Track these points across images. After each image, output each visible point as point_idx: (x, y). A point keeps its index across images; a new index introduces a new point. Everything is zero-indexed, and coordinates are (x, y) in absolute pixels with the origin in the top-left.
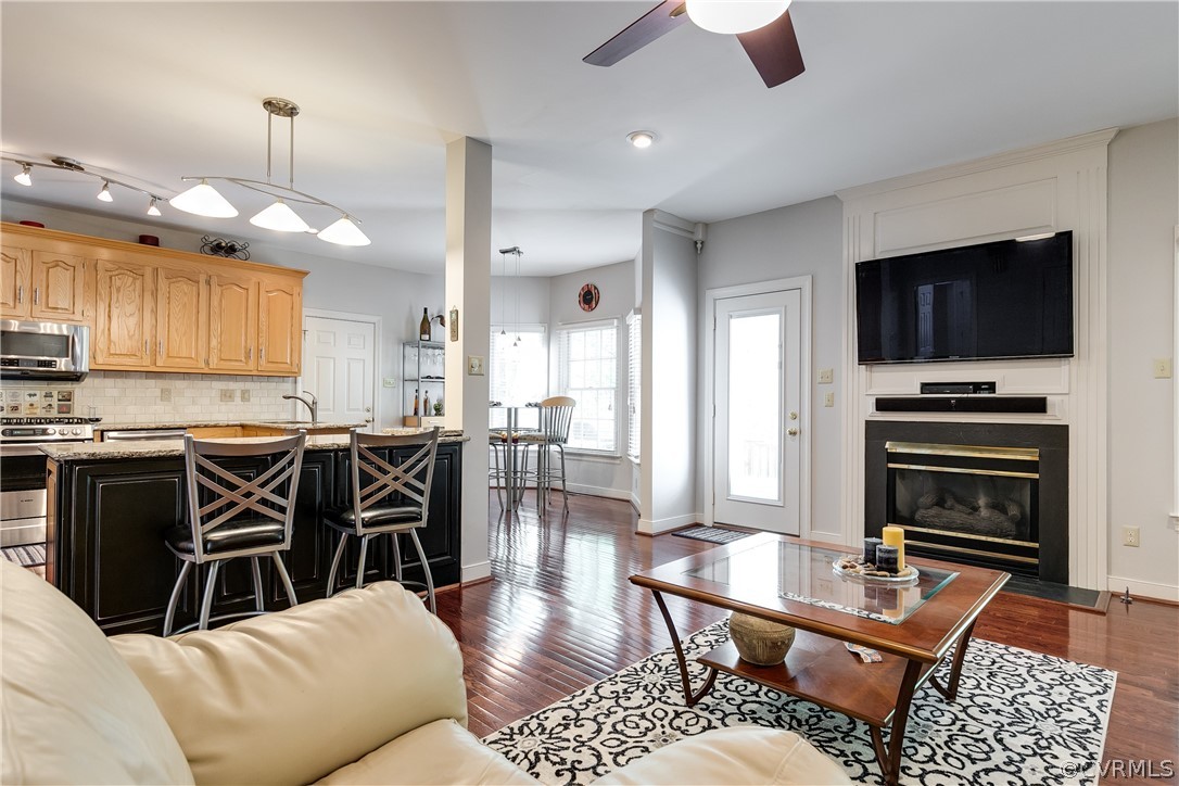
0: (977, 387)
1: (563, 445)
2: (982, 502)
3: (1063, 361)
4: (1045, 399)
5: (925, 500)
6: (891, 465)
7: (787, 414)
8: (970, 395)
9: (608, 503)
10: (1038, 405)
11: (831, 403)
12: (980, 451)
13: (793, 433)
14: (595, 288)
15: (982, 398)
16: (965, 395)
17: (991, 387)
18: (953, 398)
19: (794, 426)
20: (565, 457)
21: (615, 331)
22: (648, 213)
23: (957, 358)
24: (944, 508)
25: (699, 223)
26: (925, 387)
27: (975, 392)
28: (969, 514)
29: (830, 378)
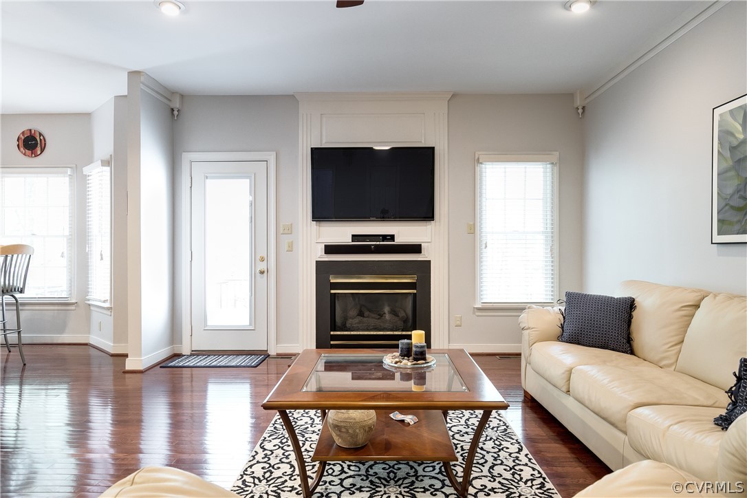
0: (384, 237)
1: (18, 295)
2: (387, 309)
3: (428, 223)
4: (421, 245)
5: (353, 313)
6: (333, 291)
7: (257, 258)
8: (381, 243)
9: (61, 350)
10: (416, 249)
11: (291, 248)
12: (386, 278)
13: (262, 273)
14: (40, 134)
15: (386, 245)
16: (378, 243)
17: (392, 237)
18: (373, 245)
19: (262, 266)
20: (20, 308)
21: (67, 179)
22: (134, 75)
23: (375, 219)
24: (363, 316)
25: (177, 93)
26: (355, 237)
27: (383, 241)
28: (379, 319)
29: (289, 230)
